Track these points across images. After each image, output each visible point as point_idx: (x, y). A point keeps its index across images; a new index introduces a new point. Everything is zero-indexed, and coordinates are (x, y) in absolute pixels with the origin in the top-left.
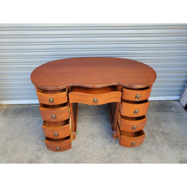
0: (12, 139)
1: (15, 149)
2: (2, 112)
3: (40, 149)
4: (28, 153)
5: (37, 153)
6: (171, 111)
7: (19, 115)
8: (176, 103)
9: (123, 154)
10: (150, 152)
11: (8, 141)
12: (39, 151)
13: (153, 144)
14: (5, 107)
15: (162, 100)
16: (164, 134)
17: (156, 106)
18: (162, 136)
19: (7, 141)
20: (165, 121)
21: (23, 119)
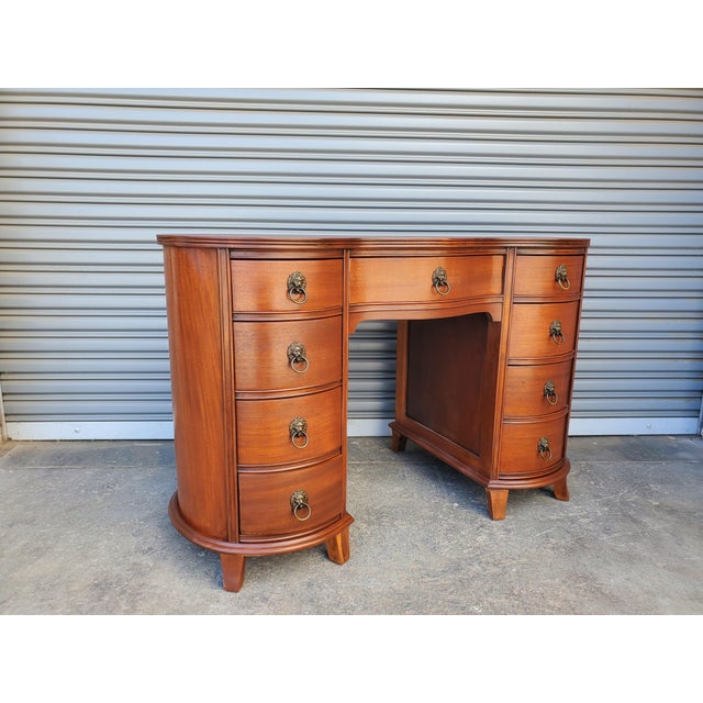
0: (31, 522)
1: (37, 549)
2: (6, 456)
3: (150, 549)
4: (95, 561)
5: (132, 559)
6: (678, 459)
7: (72, 464)
8: (688, 441)
9: (514, 562)
10: (630, 558)
11: (15, 527)
12: (144, 552)
13: (635, 537)
14: (18, 447)
15: (633, 436)
16: (672, 511)
17: (613, 449)
18: (669, 517)
19: (11, 526)
20: (662, 482)
21: (89, 472)
